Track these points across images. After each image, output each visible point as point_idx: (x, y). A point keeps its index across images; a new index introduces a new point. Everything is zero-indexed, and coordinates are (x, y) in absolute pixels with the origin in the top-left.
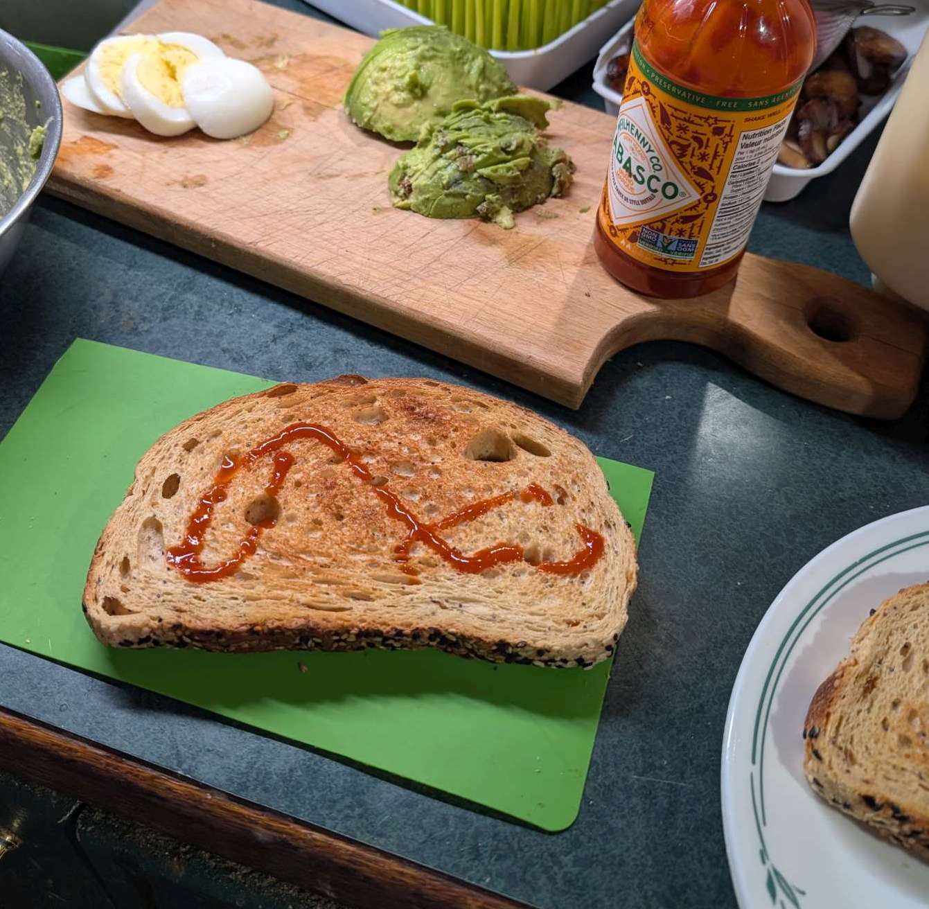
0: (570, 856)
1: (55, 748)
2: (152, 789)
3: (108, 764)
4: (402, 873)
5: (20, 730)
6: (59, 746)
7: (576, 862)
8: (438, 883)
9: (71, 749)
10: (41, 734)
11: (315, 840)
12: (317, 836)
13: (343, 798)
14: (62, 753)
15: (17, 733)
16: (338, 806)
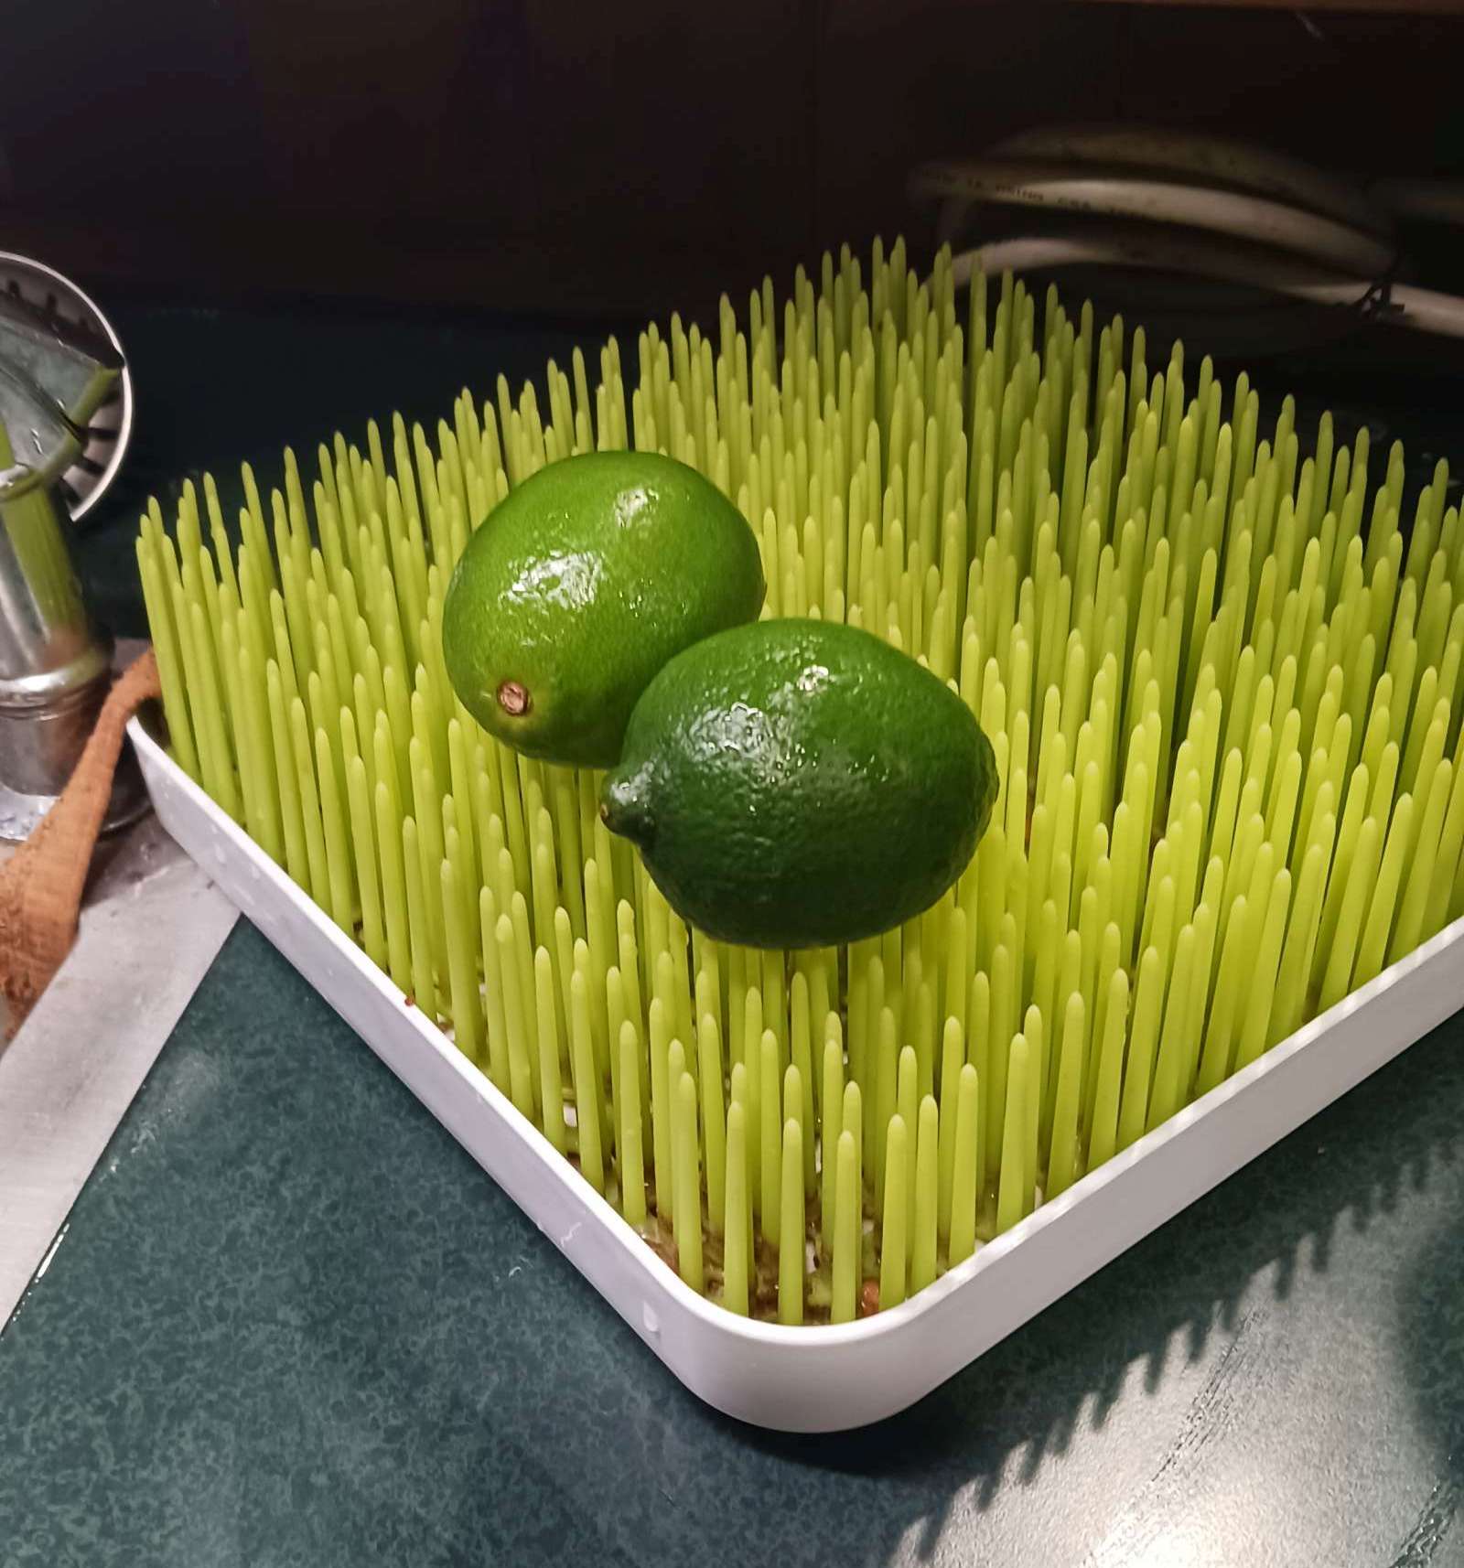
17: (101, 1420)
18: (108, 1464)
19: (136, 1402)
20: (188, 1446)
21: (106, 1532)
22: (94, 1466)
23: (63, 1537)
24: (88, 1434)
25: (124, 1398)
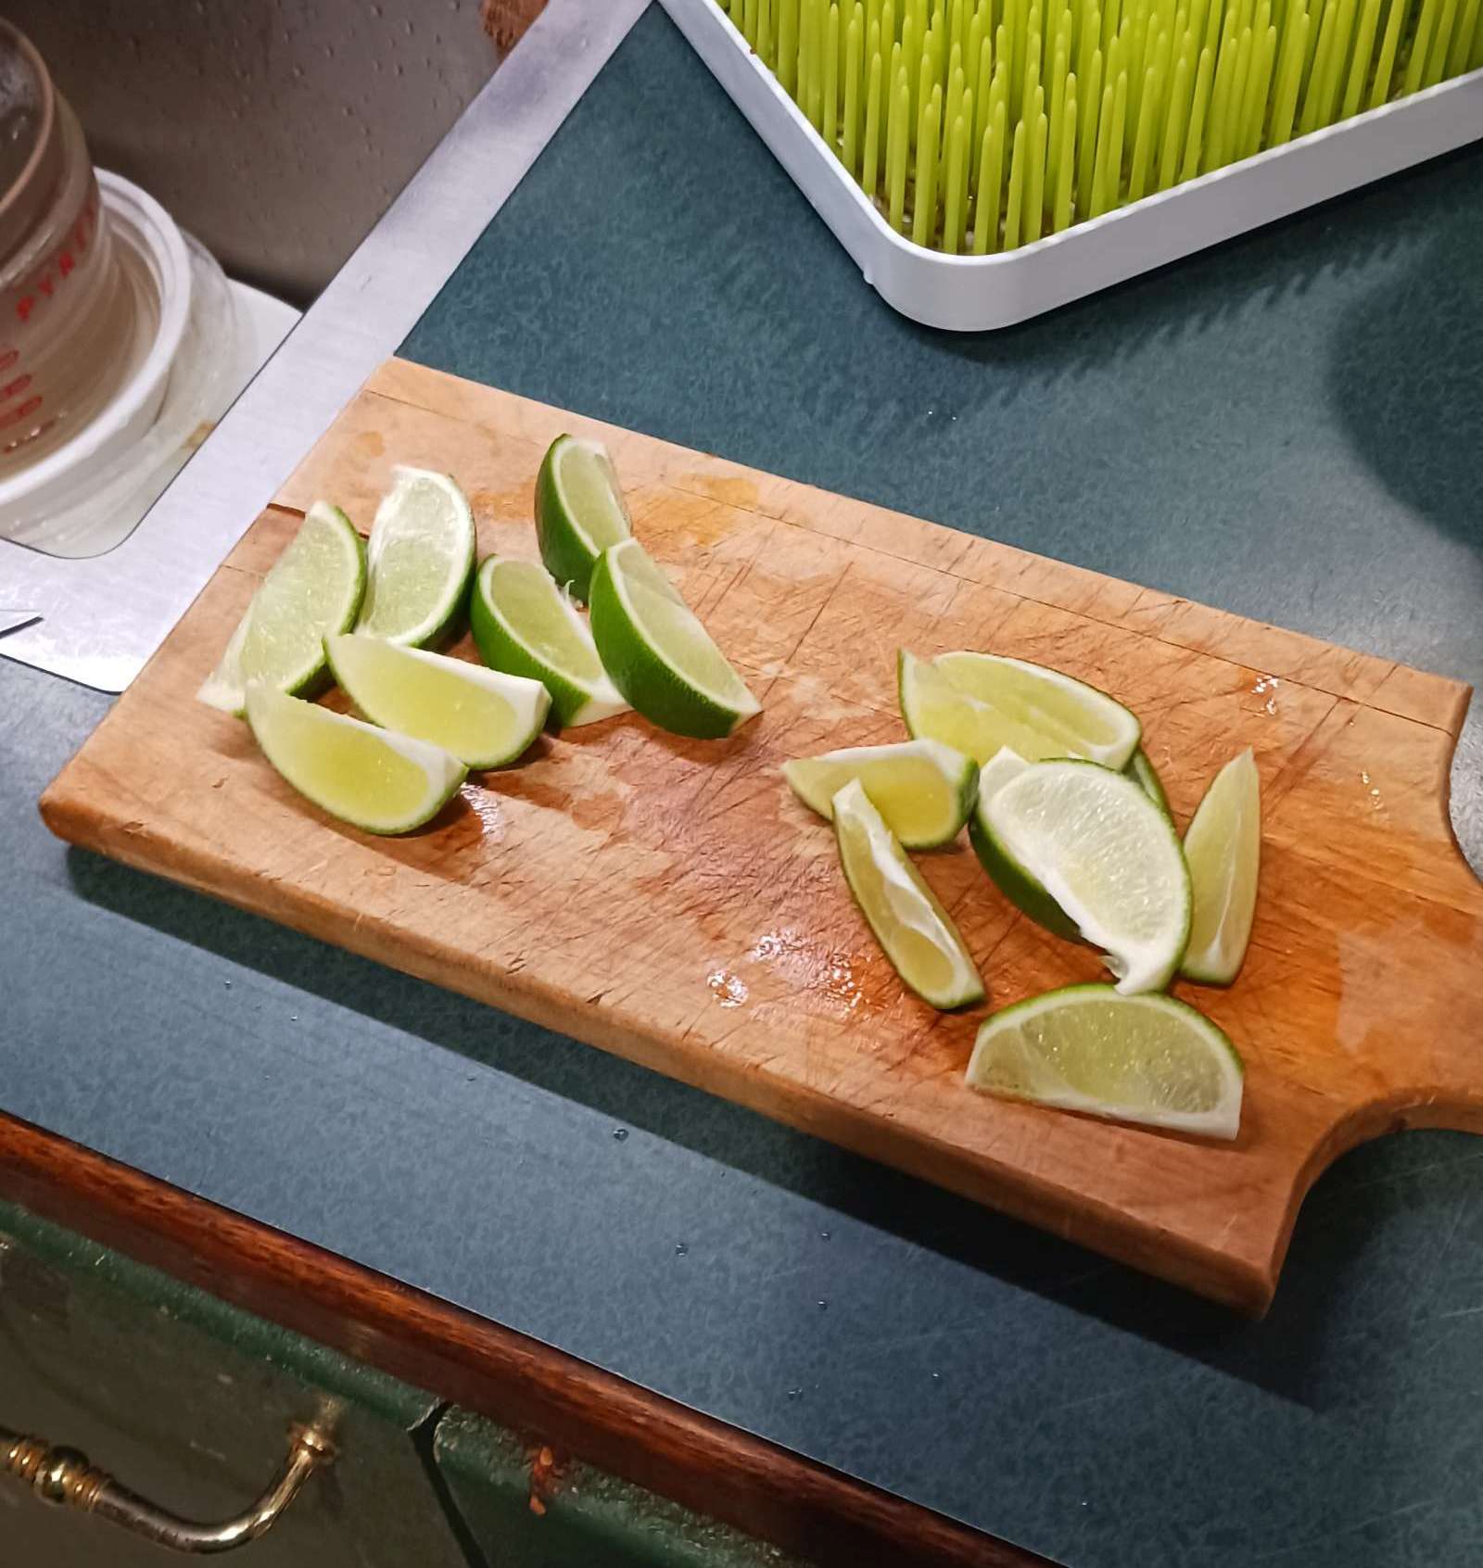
1: (418, 1320)
2: (564, 1391)
3: (497, 1350)
5: (363, 1290)
6: (422, 1317)
9: (440, 1324)
10: (393, 1301)
14: (426, 1329)
15: (361, 1295)
16: (849, 1433)
17: (545, 274)
18: (548, 295)
19: (565, 269)
20: (594, 293)
21: (544, 328)
22: (540, 295)
23: (520, 328)
24: (538, 280)
25: (560, 264)
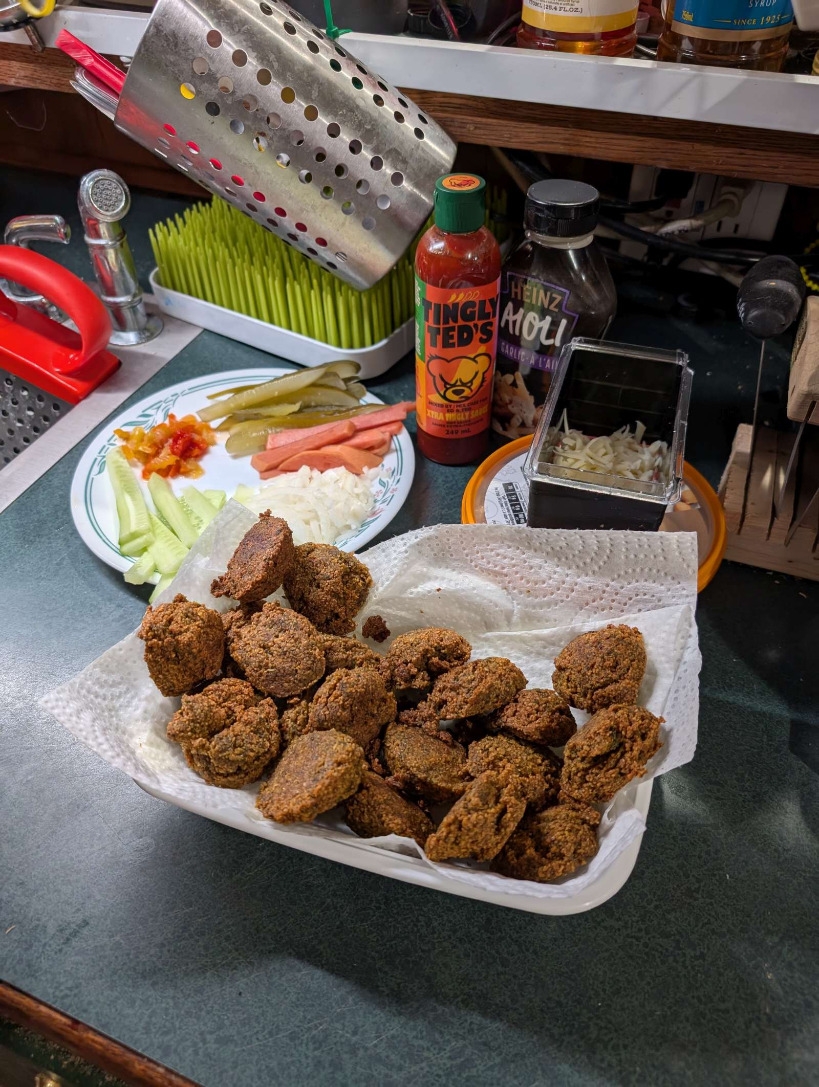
0: (214, 1036)
4: (93, 1041)
7: (217, 1041)
8: (118, 1050)
11: (40, 1011)
12: (43, 1009)
13: (67, 981)
